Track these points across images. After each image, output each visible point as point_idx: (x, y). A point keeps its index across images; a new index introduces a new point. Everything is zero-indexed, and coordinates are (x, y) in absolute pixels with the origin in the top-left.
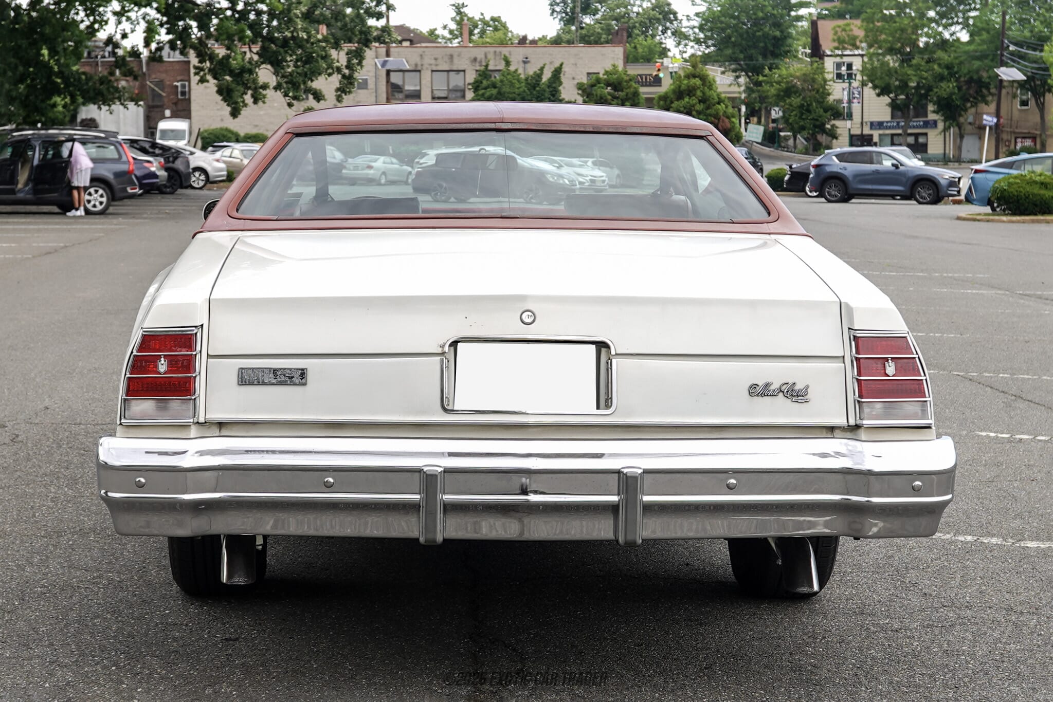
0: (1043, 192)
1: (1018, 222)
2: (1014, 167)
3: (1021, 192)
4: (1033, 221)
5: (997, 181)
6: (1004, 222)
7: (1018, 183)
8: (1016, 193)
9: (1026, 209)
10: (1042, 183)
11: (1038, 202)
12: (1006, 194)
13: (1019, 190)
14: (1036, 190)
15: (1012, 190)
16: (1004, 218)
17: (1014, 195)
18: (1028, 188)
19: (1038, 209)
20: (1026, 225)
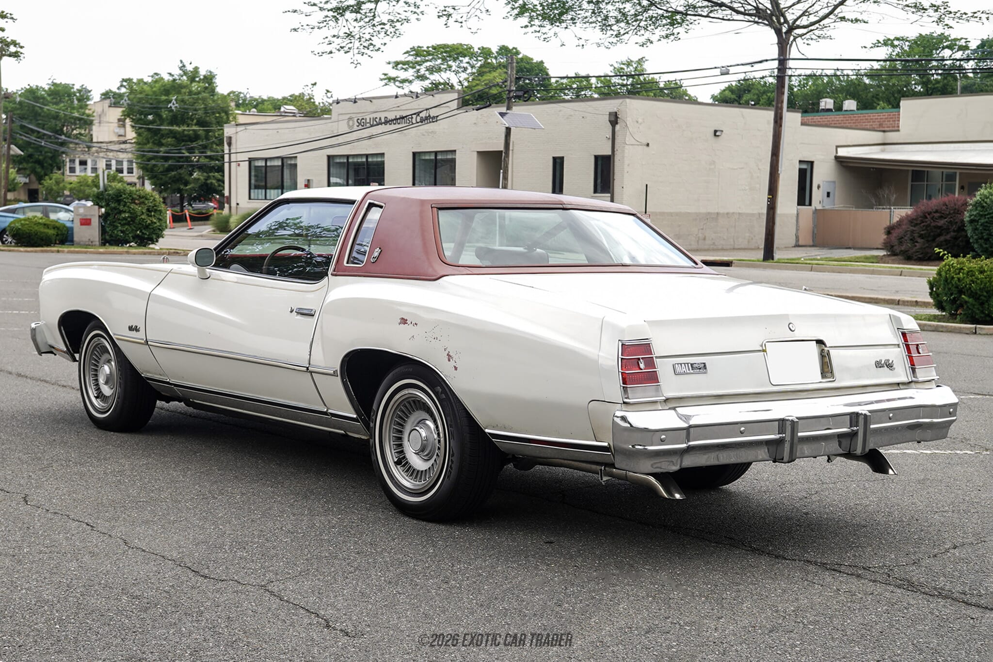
0: (46, 230)
1: (32, 252)
2: (16, 212)
3: (31, 230)
4: (42, 251)
5: (11, 223)
6: (21, 251)
7: (28, 224)
8: (28, 231)
9: (36, 243)
10: (45, 225)
11: (44, 238)
12: (21, 232)
13: (30, 228)
14: (42, 230)
15: (25, 229)
16: (22, 249)
17: (27, 233)
18: (36, 228)
19: (43, 243)
20: (54, 254)
